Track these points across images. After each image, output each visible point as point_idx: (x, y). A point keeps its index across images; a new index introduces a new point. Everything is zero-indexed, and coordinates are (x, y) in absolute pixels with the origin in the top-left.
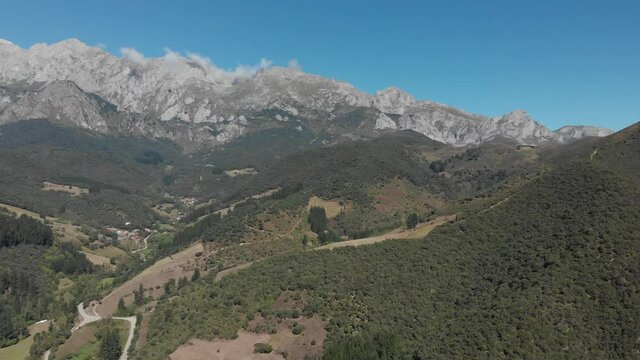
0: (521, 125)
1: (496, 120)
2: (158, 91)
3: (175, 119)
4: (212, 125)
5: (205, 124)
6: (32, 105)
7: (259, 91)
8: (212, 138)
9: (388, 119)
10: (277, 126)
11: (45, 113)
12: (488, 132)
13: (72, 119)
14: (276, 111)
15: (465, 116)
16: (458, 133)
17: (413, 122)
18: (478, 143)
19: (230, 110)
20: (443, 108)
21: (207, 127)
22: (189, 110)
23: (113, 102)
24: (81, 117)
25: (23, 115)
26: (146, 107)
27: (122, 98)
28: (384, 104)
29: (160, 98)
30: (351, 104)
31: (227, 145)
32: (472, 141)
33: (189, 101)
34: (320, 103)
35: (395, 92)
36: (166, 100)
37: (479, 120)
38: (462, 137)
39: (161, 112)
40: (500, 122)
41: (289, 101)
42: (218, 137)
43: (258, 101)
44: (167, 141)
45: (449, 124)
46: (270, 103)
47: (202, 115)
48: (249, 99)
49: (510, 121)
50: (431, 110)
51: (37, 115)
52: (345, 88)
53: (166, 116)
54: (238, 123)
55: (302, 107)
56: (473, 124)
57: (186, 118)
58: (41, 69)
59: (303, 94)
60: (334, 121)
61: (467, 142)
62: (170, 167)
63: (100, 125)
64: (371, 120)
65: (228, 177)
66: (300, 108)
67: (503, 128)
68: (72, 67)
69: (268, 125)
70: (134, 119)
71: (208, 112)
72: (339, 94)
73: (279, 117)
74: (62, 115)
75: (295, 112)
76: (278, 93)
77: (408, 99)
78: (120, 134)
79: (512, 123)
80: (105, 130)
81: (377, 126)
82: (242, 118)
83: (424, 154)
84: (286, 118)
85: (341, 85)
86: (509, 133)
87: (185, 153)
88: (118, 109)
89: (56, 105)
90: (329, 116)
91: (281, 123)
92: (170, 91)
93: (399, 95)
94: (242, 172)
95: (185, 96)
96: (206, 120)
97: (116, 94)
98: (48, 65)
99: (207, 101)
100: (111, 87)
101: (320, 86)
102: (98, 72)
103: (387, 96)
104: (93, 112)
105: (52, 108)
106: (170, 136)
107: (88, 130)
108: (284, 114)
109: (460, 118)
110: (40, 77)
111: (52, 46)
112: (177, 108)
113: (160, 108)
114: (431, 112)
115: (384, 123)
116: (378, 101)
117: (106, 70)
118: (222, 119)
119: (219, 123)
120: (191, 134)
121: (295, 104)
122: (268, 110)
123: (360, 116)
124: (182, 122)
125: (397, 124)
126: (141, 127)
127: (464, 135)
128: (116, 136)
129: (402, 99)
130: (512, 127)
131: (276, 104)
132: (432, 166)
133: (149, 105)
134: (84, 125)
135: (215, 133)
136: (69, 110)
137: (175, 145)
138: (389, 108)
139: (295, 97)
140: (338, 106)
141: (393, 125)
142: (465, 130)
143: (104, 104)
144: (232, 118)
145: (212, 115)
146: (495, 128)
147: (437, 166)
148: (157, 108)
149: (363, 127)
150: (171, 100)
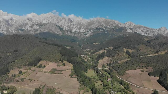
0: (164, 31)
1: (157, 30)
2: (71, 25)
3: (76, 31)
4: (84, 33)
5: (83, 32)
6: (45, 28)
7: (95, 24)
8: (85, 36)
9: (130, 30)
10: (101, 32)
11: (48, 30)
12: (155, 33)
13: (54, 32)
14: (100, 29)
15: (149, 29)
16: (147, 33)
17: (137, 31)
18: (153, 36)
19: (88, 29)
20: (143, 27)
21: (83, 33)
22: (79, 29)
23: (61, 27)
24: (56, 31)
25: (43, 31)
26: (69, 29)
27: (63, 27)
28: (127, 26)
29: (72, 26)
30: (119, 26)
31: (89, 37)
32: (151, 35)
33: (78, 27)
34: (111, 26)
35: (130, 23)
36: (73, 27)
37: (152, 29)
38: (148, 34)
39: (72, 30)
40: (159, 30)
41: (102, 26)
42: (87, 35)
43: (95, 26)
44: (75, 36)
45: (145, 31)
46: (98, 27)
47: (82, 30)
48: (92, 26)
49: (161, 30)
50: (140, 27)
51: (46, 31)
52: (117, 22)
53: (74, 31)
54: (91, 32)
55: (106, 27)
56: (151, 31)
57: (78, 31)
58: (44, 20)
59: (106, 24)
60: (115, 31)
61: (150, 35)
62: (78, 43)
63: (60, 33)
64: (125, 30)
65: (94, 44)
66: (106, 28)
67: (159, 32)
68: (52, 19)
69: (98, 32)
70: (67, 32)
71: (83, 29)
72: (115, 24)
73: (101, 30)
74: (52, 31)
75: (104, 29)
76: (100, 24)
77: (134, 24)
78: (65, 35)
79: (162, 30)
80: (61, 34)
81: (127, 32)
82: (92, 31)
83: (144, 39)
84: (103, 30)
85: (115, 21)
86: (161, 33)
87: (79, 39)
88: (63, 29)
89: (50, 28)
90: (113, 29)
91: (101, 31)
92: (74, 25)
93: (131, 23)
94: (97, 43)
95: (77, 26)
96: (83, 31)
97: (62, 26)
98: (46, 19)
99: (83, 27)
100: (60, 24)
101: (110, 22)
102: (57, 20)
103: (128, 24)
104: (59, 30)
105: (49, 29)
106: (75, 35)
107: (58, 34)
108: (102, 29)
109: (148, 29)
110: (44, 22)
111: (45, 14)
112: (76, 29)
113: (72, 29)
114: (140, 28)
115: (129, 31)
116: (125, 25)
117: (59, 20)
118: (86, 31)
119: (86, 32)
120: (80, 35)
121: (104, 27)
122: (98, 28)
123: (122, 29)
124: (78, 32)
125: (132, 31)
126: (69, 33)
127: (149, 33)
128: (64, 35)
129: (132, 24)
130: (162, 31)
131: (99, 27)
132: (147, 41)
133: (69, 28)
134: (57, 33)
135: (85, 34)
136: (53, 30)
137: (77, 37)
138: (128, 27)
139: (104, 25)
140: (115, 27)
141: (131, 31)
142: (149, 32)
143: (60, 28)
144: (89, 31)
145: (84, 30)
146: (157, 32)
147: (149, 41)
148: (71, 29)
149: (123, 32)
150: (74, 27)
